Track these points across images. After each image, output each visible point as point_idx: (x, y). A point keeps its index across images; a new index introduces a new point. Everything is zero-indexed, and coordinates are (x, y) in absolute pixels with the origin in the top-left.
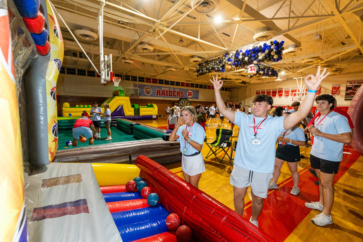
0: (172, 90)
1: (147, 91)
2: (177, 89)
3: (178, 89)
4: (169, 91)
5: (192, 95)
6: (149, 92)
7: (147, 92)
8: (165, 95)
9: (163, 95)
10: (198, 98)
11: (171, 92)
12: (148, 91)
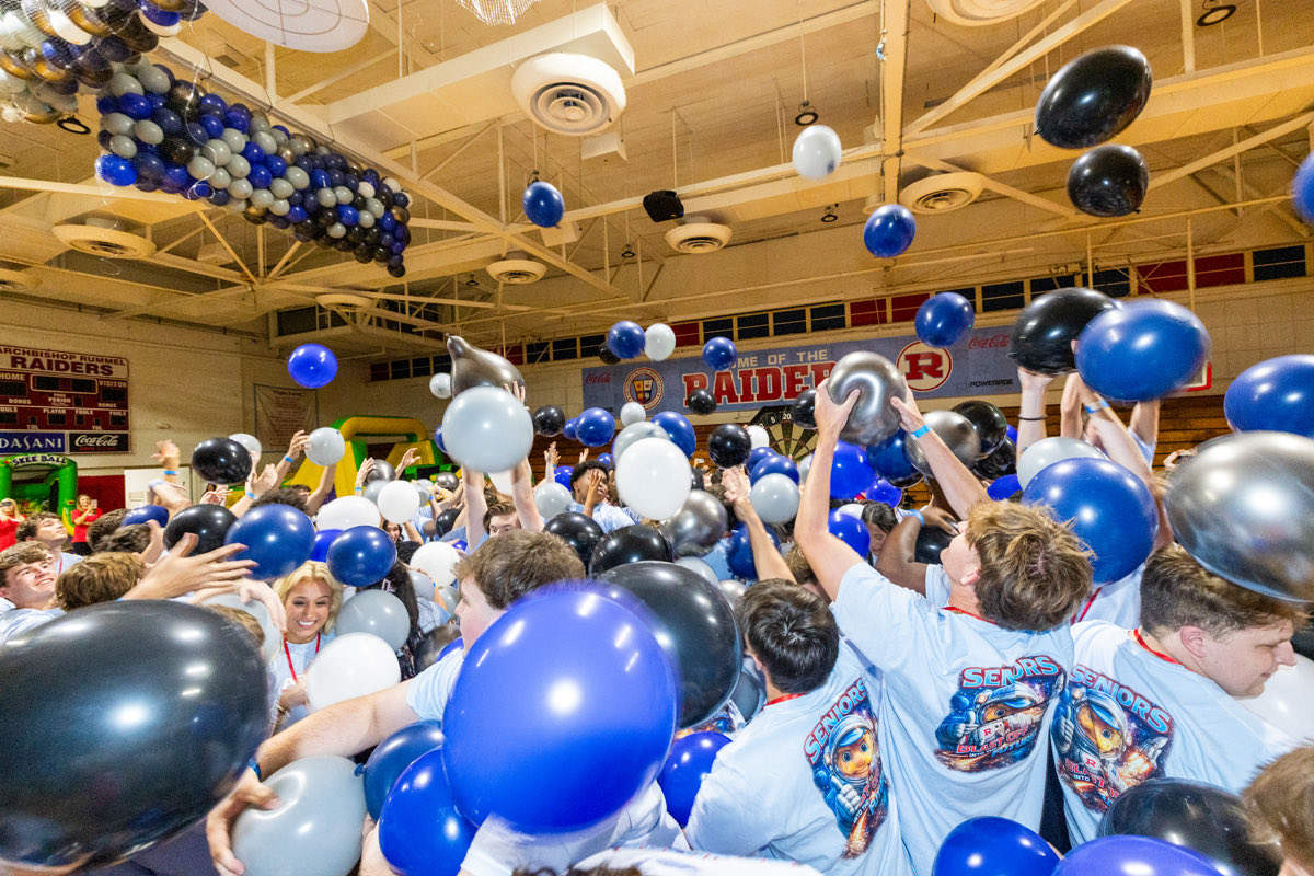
0: (777, 361)
1: (637, 393)
2: (812, 348)
3: (822, 347)
4: (758, 372)
5: (944, 367)
6: (647, 396)
7: (641, 396)
8: (733, 398)
9: (725, 397)
10: (1010, 382)
11: (769, 377)
12: (644, 392)
